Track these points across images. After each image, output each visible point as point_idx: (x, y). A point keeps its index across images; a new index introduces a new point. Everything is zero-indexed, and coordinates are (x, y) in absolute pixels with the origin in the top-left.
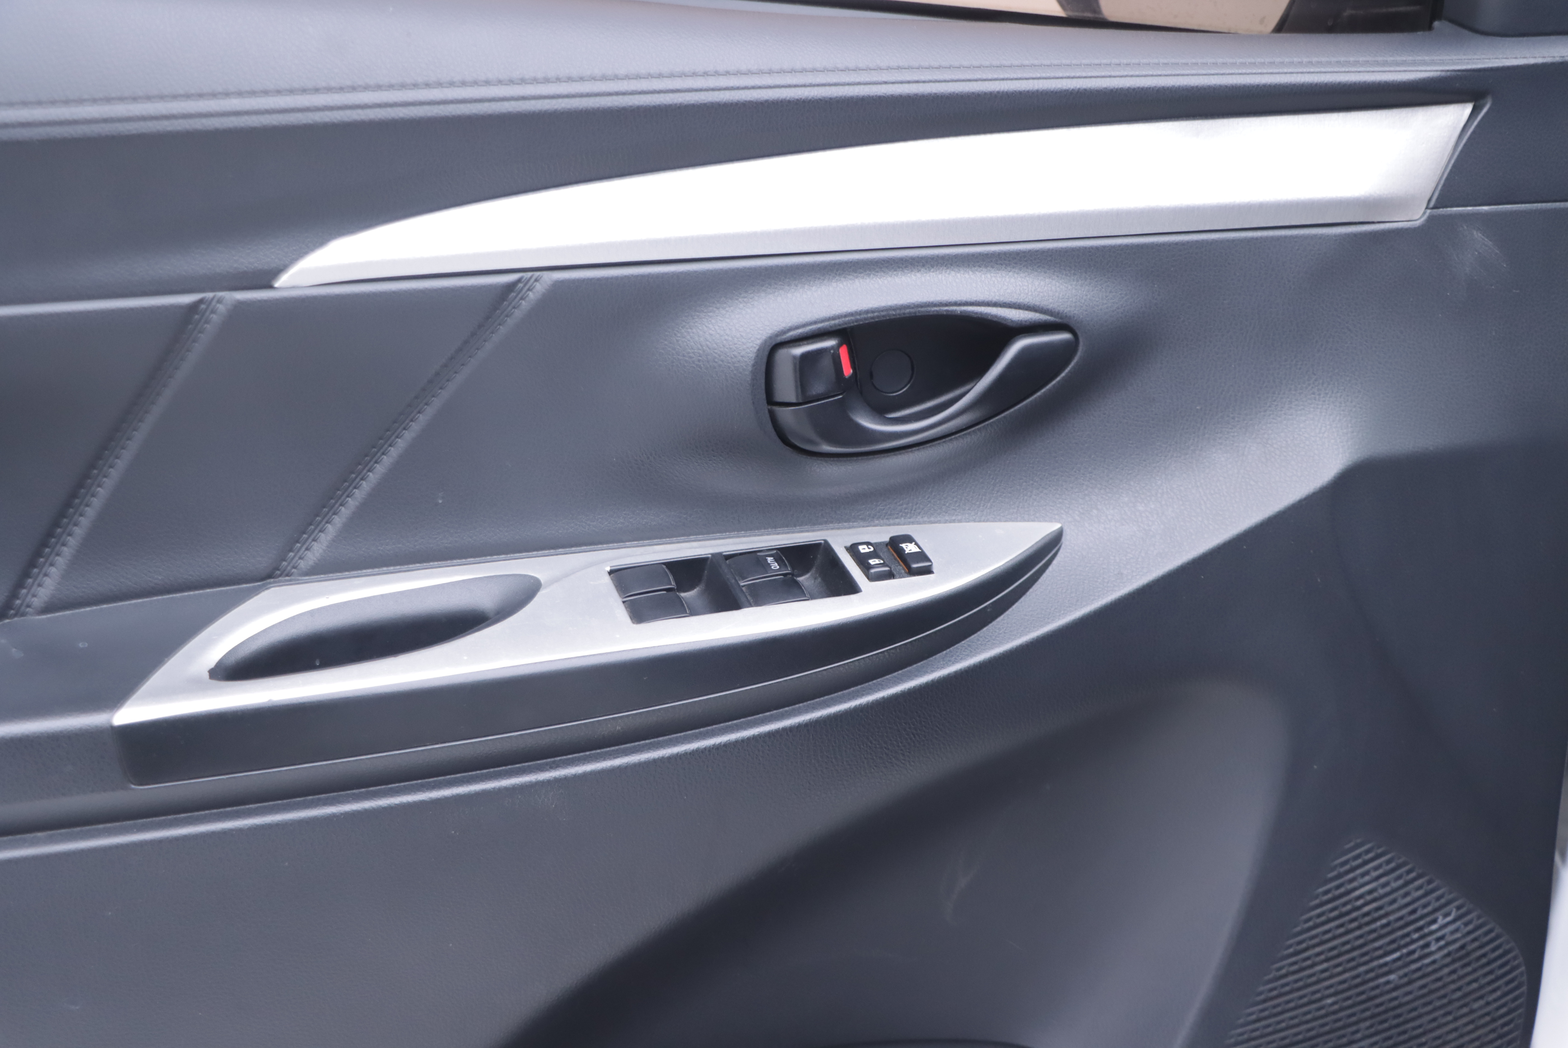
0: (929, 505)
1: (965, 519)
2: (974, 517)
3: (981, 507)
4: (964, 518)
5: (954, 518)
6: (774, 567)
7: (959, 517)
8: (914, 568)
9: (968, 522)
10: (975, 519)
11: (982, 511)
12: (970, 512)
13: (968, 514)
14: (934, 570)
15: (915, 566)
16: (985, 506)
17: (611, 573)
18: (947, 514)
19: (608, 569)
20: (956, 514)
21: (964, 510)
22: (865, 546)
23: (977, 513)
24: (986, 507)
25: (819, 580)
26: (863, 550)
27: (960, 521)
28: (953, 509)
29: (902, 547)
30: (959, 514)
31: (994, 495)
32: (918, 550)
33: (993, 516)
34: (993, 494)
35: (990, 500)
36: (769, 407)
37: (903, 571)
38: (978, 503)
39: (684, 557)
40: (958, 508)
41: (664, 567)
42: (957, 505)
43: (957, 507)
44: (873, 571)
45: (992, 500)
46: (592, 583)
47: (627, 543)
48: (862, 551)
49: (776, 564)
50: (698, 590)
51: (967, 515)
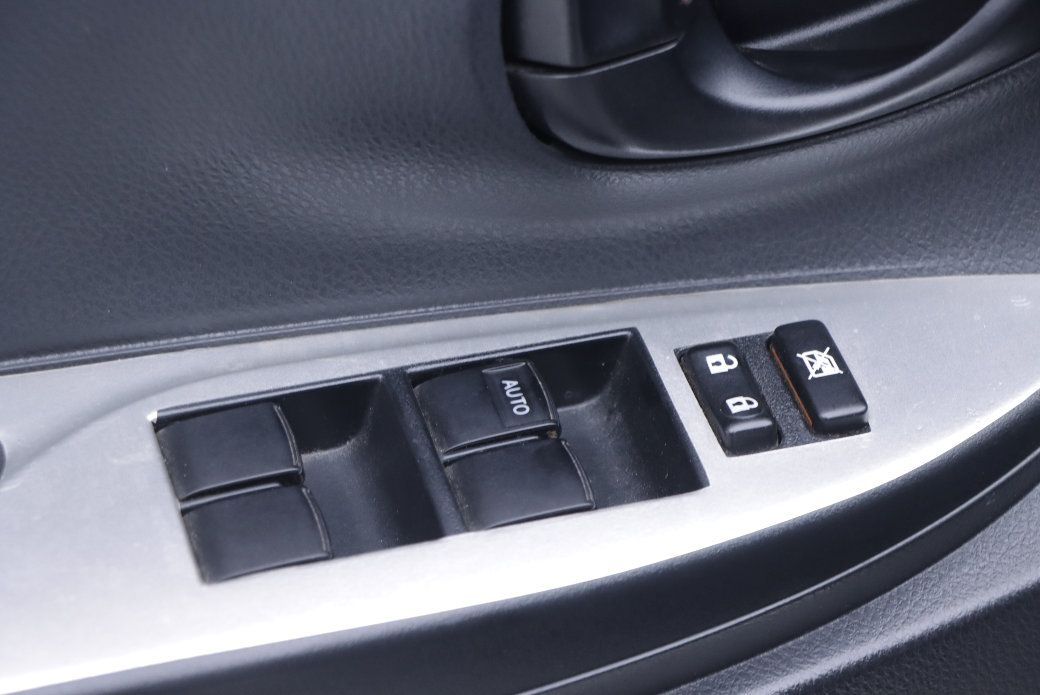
0: (865, 238)
1: (944, 267)
2: (965, 261)
3: (982, 241)
4: (943, 263)
5: (919, 265)
6: (519, 410)
7: (933, 263)
8: (826, 420)
9: (951, 273)
10: (967, 267)
11: (985, 249)
12: (955, 250)
13: (951, 255)
14: (872, 423)
15: (828, 415)
16: (992, 237)
17: (159, 425)
18: (906, 257)
19: (153, 416)
20: (925, 255)
21: (945, 247)
22: (719, 357)
23: (972, 254)
24: (994, 240)
25: (618, 417)
26: (716, 367)
27: (933, 272)
28: (919, 245)
29: (801, 360)
30: (933, 255)
31: (1013, 213)
32: (836, 370)
33: (1009, 260)
34: (1011, 210)
35: (1002, 224)
36: (512, 69)
37: (802, 425)
38: (976, 230)
39: (321, 382)
40: (929, 243)
41: (277, 409)
42: (927, 237)
43: (928, 240)
44: (735, 429)
45: (1007, 225)
46: (115, 461)
47: (201, 337)
48: (714, 370)
49: (523, 400)
50: (354, 445)
51: (949, 258)
